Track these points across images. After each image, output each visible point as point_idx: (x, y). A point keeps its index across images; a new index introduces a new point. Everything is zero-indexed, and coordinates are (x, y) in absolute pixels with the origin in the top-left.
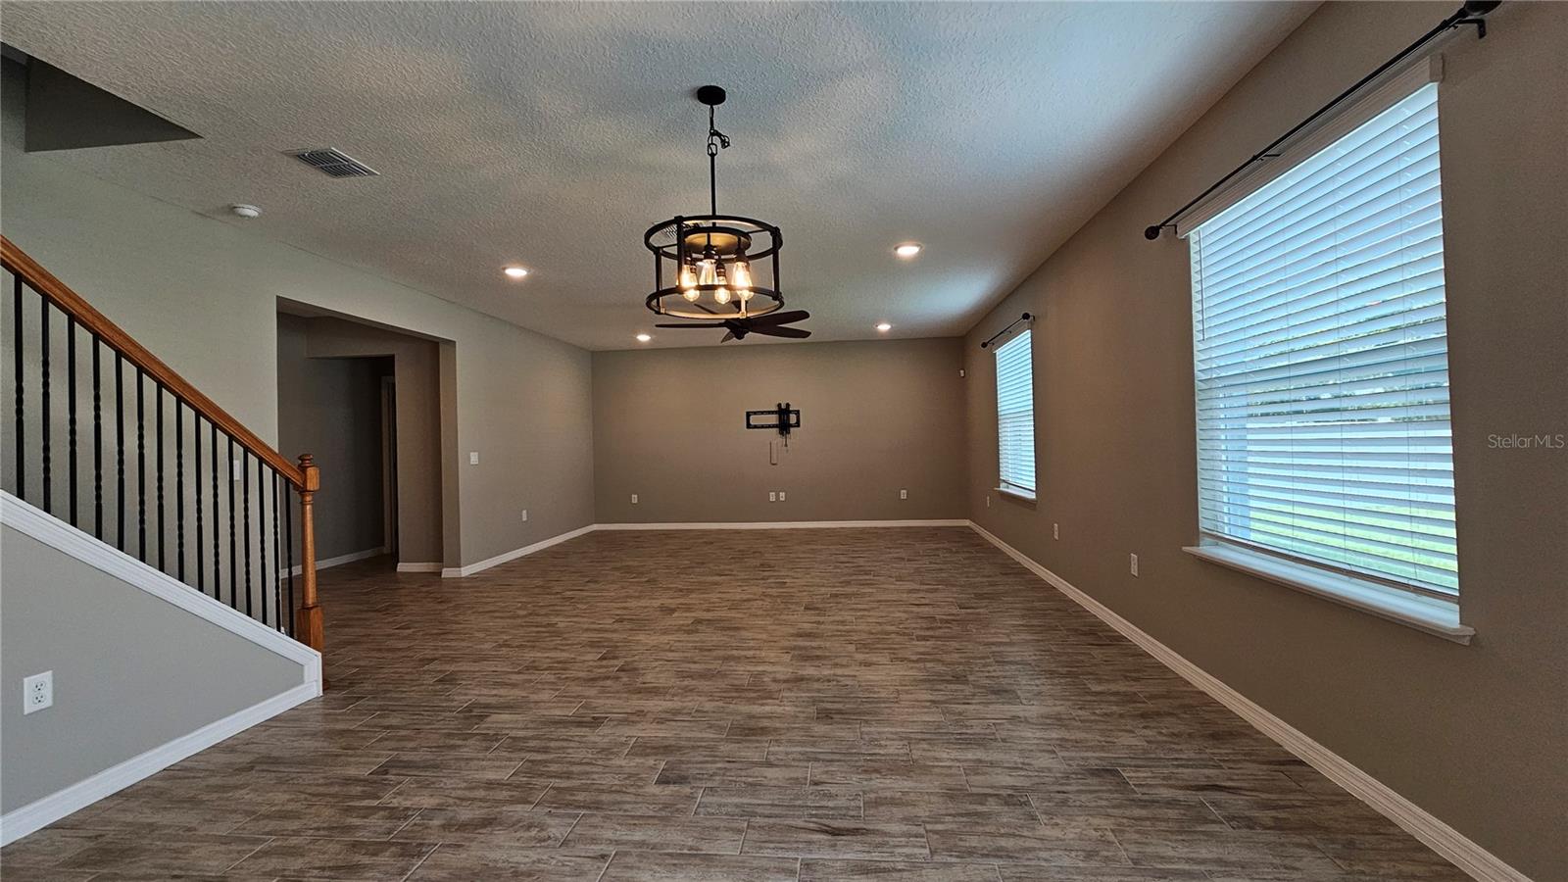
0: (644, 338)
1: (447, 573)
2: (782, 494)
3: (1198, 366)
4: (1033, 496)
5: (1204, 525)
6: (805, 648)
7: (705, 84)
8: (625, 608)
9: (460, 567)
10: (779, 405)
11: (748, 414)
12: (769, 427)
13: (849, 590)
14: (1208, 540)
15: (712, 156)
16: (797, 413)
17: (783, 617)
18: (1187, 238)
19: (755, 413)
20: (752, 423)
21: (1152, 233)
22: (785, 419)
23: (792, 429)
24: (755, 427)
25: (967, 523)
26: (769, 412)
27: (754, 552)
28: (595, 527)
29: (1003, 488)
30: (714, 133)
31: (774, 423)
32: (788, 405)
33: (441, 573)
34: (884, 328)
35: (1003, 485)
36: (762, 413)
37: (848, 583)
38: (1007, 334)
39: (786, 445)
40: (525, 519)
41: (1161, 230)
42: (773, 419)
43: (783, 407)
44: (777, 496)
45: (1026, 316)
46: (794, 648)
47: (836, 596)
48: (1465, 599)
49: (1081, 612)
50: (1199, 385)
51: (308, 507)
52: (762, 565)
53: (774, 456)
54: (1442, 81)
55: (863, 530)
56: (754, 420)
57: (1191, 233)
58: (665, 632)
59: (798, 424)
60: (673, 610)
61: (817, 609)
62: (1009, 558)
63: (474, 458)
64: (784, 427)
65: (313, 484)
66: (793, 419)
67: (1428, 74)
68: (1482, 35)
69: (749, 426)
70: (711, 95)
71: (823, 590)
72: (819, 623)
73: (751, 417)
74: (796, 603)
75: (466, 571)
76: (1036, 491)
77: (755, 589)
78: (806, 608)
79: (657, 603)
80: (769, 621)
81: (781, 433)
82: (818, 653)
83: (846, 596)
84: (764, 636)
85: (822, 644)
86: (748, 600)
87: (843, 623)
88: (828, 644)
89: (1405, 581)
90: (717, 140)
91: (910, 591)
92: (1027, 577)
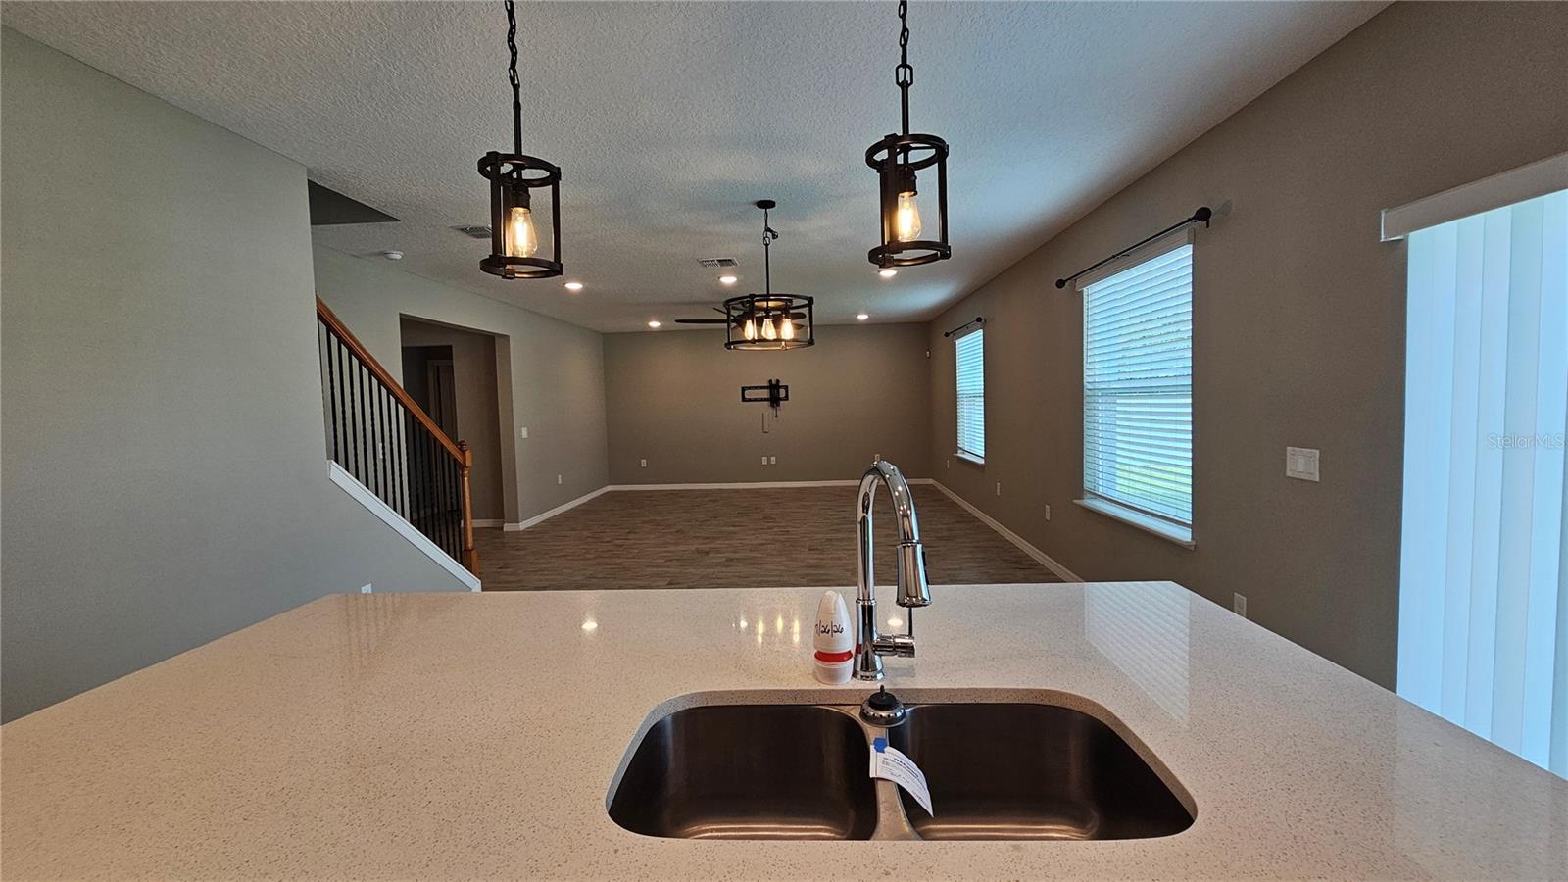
0: (654, 325)
1: (507, 527)
2: (773, 458)
3: (1086, 380)
4: (981, 461)
5: (1087, 485)
6: (815, 575)
7: (763, 199)
8: (667, 552)
9: (518, 522)
10: (771, 381)
11: (743, 389)
12: (762, 400)
13: (840, 536)
14: (1089, 495)
15: (767, 245)
16: (786, 388)
17: (794, 556)
18: (1082, 291)
19: (749, 388)
20: (746, 396)
21: (1061, 284)
22: (775, 394)
23: (781, 402)
24: (750, 400)
25: (931, 481)
26: (762, 388)
27: (756, 508)
28: (610, 488)
29: (960, 454)
30: (768, 230)
31: (766, 397)
32: (778, 381)
33: (502, 528)
34: (863, 317)
35: (960, 451)
36: (756, 388)
37: (838, 531)
38: (966, 330)
39: (777, 416)
40: (560, 482)
41: (1067, 284)
42: (765, 394)
43: (774, 382)
44: (769, 460)
45: (979, 320)
46: (807, 575)
47: (831, 540)
48: (1195, 526)
49: (1013, 548)
50: (1086, 392)
51: (466, 479)
52: (765, 518)
53: (766, 427)
54: (1194, 244)
55: (843, 488)
56: (748, 394)
57: (1085, 289)
58: (708, 567)
59: (786, 398)
60: (707, 553)
61: (818, 549)
62: (964, 510)
63: (525, 433)
64: (775, 400)
65: (469, 463)
66: (782, 393)
67: (1186, 239)
68: (1208, 226)
69: (744, 399)
70: (766, 204)
71: (820, 536)
72: (821, 559)
73: (746, 392)
74: (802, 546)
75: (523, 526)
76: (985, 458)
77: (764, 536)
78: (810, 549)
79: (693, 548)
80: (783, 558)
81: (772, 406)
82: (824, 578)
83: (840, 540)
84: (783, 568)
85: (827, 572)
86: (763, 544)
87: (839, 558)
88: (831, 572)
89: (1172, 517)
90: (769, 234)
91: (887, 536)
92: (977, 524)
